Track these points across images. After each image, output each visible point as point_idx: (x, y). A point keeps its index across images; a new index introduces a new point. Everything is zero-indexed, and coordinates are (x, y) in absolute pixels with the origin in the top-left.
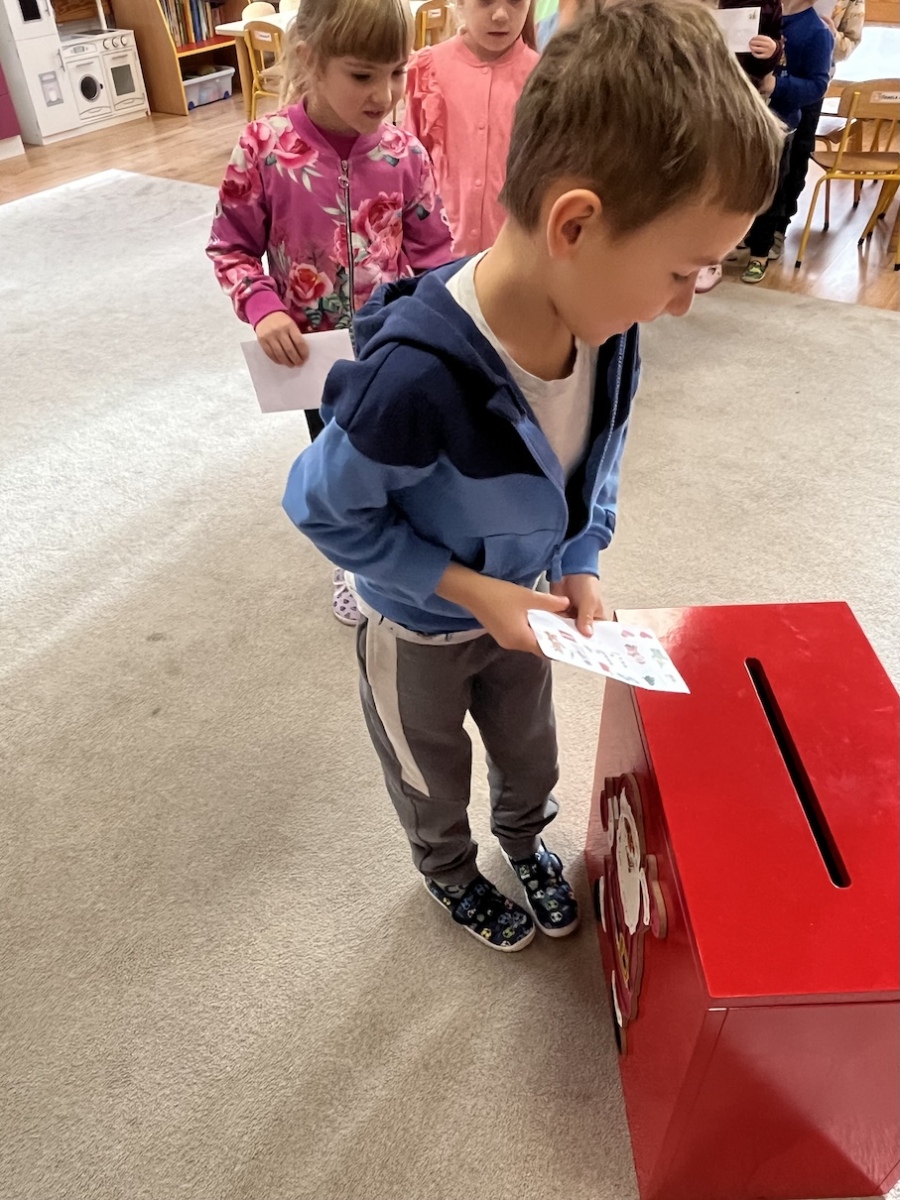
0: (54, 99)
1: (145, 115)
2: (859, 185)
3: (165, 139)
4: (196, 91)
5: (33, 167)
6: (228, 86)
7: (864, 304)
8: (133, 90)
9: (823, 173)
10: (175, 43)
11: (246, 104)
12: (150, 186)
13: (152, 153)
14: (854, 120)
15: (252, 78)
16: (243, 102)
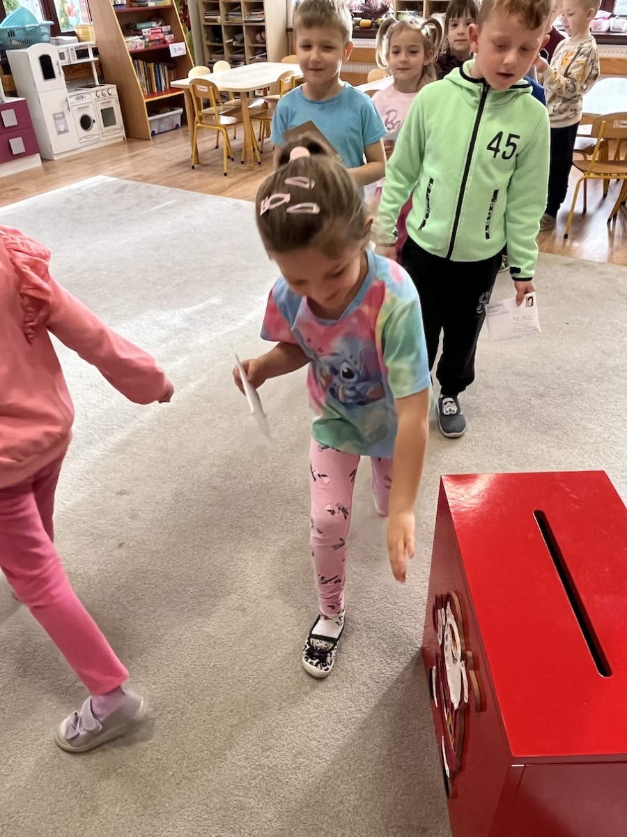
0: (62, 129)
1: (122, 140)
2: (607, 183)
3: (135, 156)
4: (157, 123)
5: (47, 174)
6: (178, 121)
7: (613, 263)
8: (114, 123)
9: (581, 175)
10: (143, 92)
11: (190, 133)
12: (125, 186)
13: (126, 165)
14: (602, 140)
15: (194, 115)
16: (188, 131)
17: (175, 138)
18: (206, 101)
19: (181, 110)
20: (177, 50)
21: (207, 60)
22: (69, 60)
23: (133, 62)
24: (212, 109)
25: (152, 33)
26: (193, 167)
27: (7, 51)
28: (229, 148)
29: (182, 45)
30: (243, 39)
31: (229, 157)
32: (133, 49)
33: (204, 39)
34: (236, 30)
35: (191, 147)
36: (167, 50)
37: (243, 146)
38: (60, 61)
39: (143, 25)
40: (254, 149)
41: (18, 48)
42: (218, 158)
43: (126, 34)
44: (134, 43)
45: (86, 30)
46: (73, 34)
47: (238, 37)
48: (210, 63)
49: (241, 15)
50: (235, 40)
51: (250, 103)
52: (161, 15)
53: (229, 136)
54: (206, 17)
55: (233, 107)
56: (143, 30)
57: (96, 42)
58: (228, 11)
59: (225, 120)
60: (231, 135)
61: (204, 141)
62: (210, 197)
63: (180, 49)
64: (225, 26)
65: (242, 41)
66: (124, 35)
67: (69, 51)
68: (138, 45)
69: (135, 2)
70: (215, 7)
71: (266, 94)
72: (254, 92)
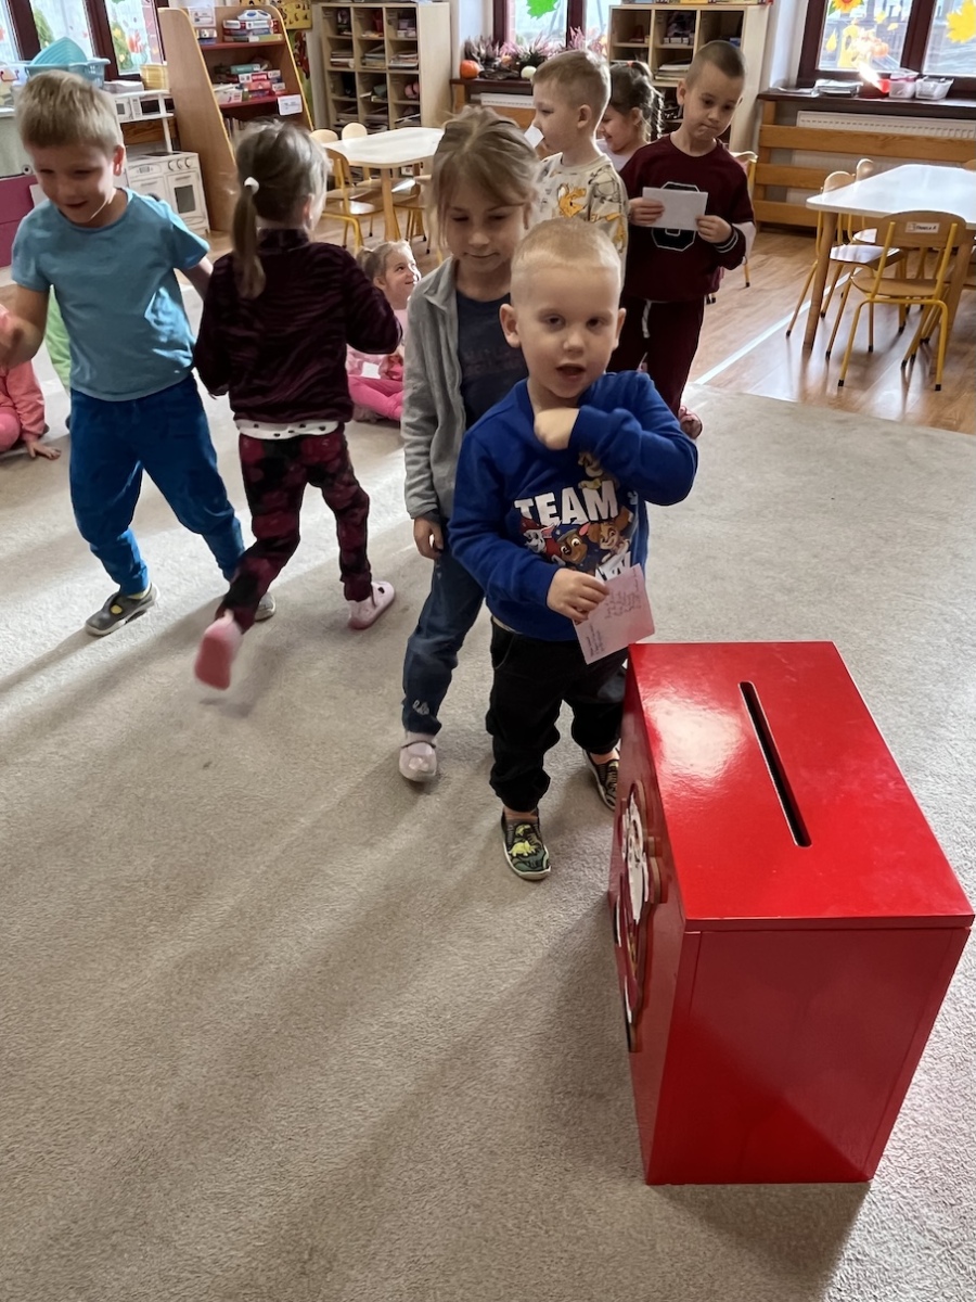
1: (205, 232)
8: (193, 209)
20: (289, 105)
21: (333, 121)
22: (131, 115)
23: (225, 121)
24: (340, 192)
25: (254, 81)
29: (296, 99)
30: (387, 92)
32: (226, 103)
33: (329, 91)
34: (377, 79)
36: (275, 105)
39: (240, 69)
43: (215, 82)
44: (228, 93)
45: (152, 73)
46: (136, 78)
47: (379, 90)
48: (337, 126)
49: (384, 59)
50: (374, 94)
51: (394, 185)
52: (266, 54)
53: (362, 231)
54: (333, 60)
55: (370, 190)
56: (240, 76)
57: (171, 90)
58: (366, 52)
59: (357, 208)
60: (365, 230)
63: (293, 104)
64: (360, 73)
65: (385, 95)
66: (213, 83)
67: (132, 103)
68: (233, 97)
69: (230, 35)
70: (347, 46)
71: (417, 173)
72: (400, 168)
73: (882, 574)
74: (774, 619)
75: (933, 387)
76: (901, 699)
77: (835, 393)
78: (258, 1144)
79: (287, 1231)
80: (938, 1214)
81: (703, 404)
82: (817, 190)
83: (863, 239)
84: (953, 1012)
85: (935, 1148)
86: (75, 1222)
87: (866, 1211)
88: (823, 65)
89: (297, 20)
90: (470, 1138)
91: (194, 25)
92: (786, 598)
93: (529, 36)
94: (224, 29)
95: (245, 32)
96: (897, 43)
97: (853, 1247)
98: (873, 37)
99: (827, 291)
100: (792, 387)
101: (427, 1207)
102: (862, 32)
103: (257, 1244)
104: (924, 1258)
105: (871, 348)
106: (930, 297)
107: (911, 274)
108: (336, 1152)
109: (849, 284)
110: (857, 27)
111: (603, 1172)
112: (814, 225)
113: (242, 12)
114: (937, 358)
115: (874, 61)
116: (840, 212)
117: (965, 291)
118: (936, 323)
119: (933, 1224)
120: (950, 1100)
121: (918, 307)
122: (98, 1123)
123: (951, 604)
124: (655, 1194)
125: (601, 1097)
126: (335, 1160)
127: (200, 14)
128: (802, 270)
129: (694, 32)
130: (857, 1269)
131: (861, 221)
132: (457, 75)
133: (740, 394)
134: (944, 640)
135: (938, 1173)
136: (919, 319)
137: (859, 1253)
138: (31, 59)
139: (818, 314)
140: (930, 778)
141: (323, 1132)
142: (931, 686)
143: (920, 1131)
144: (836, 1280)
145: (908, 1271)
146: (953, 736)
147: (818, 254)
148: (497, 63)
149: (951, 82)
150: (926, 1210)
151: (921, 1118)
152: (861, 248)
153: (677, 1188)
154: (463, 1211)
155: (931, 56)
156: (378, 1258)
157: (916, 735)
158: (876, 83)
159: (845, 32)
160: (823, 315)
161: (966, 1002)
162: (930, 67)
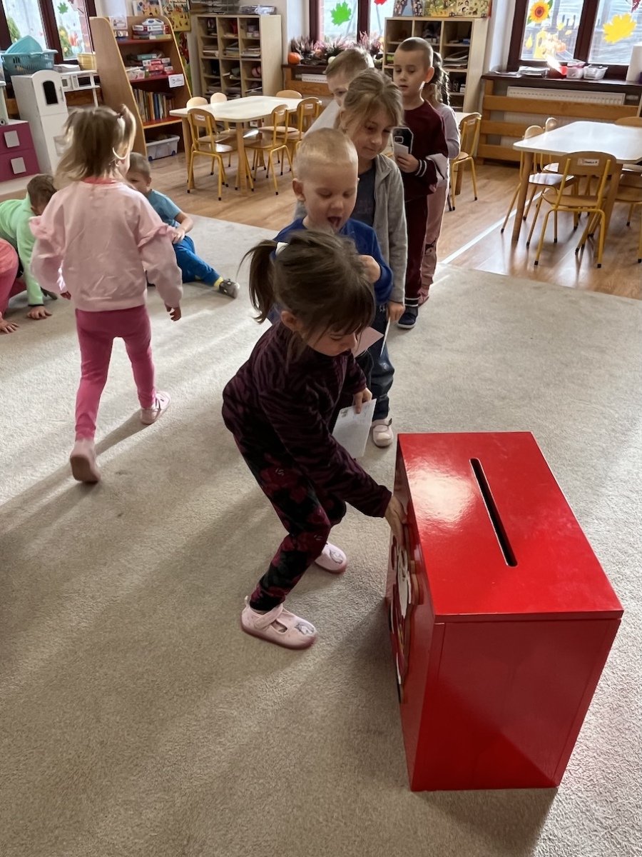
4: (154, 150)
6: (175, 148)
10: (142, 119)
11: (187, 159)
15: (191, 142)
16: (184, 158)
17: (171, 164)
18: (202, 130)
19: (178, 138)
20: (175, 81)
21: (204, 91)
22: (72, 87)
23: (134, 91)
24: (209, 137)
25: (152, 65)
26: (189, 192)
27: (12, 77)
28: (224, 174)
29: (181, 76)
30: (240, 72)
31: (223, 183)
32: (134, 79)
33: (202, 71)
34: (234, 65)
35: (187, 172)
36: (166, 81)
37: (237, 174)
38: (63, 88)
39: (144, 57)
40: (247, 177)
41: (22, 74)
42: (213, 184)
43: (127, 65)
44: (136, 73)
45: (85, 59)
46: (75, 62)
47: (235, 71)
48: (207, 94)
49: (238, 51)
50: (232, 74)
51: (245, 133)
52: (160, 47)
53: (224, 163)
54: (204, 51)
55: (229, 136)
56: (143, 61)
57: (98, 70)
58: (226, 47)
59: (220, 148)
60: (226, 162)
61: (200, 168)
62: (204, 219)
63: (179, 80)
64: (222, 60)
65: (239, 75)
66: (126, 66)
67: (72, 78)
68: (138, 75)
69: (137, 34)
70: (213, 42)
71: (260, 125)
72: (249, 123)
73: (564, 387)
74: (494, 417)
75: (596, 265)
76: (576, 469)
77: (533, 269)
78: (154, 767)
79: (173, 825)
80: (602, 808)
81: (447, 276)
82: (520, 138)
83: (551, 170)
84: (611, 674)
85: (600, 764)
86: (30, 822)
87: (555, 806)
88: (524, 57)
89: (181, 25)
90: (294, 761)
91: (113, 28)
92: (501, 403)
93: (333, 37)
94: (133, 31)
95: (146, 33)
96: (572, 43)
97: (547, 831)
98: (556, 39)
99: (527, 203)
100: (504, 265)
101: (267, 808)
102: (549, 36)
103: (153, 834)
104: (593, 838)
105: (556, 240)
106: (594, 207)
107: (581, 192)
108: (206, 772)
109: (541, 199)
110: (546, 32)
111: (382, 783)
112: (517, 160)
113: (145, 20)
114: (598, 246)
115: (557, 55)
116: (535, 152)
117: (616, 204)
118: (598, 224)
119: (599, 815)
120: (610, 733)
121: (586, 214)
122: (46, 755)
123: (608, 407)
124: (416, 797)
125: (381, 733)
126: (205, 778)
127: (117, 21)
128: (511, 189)
129: (439, 35)
130: (550, 846)
131: (549, 157)
132: (286, 61)
133: (471, 270)
134: (604, 430)
135: (602, 781)
136: (587, 221)
137: (551, 835)
138: (6, 50)
139: (521, 218)
140: (595, 521)
141: (197, 759)
142: (595, 461)
143: (591, 754)
144: (536, 852)
145: (583, 846)
146: (610, 493)
147: (521, 179)
148: (312, 54)
149: (606, 68)
150: (594, 805)
151: (591, 745)
152: (548, 176)
153: (431, 793)
154: (290, 810)
155: (594, 51)
156: (233, 843)
157: (586, 492)
158: (558, 68)
159: (538, 36)
160: (525, 219)
161: (620, 667)
162: (593, 58)
